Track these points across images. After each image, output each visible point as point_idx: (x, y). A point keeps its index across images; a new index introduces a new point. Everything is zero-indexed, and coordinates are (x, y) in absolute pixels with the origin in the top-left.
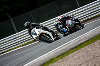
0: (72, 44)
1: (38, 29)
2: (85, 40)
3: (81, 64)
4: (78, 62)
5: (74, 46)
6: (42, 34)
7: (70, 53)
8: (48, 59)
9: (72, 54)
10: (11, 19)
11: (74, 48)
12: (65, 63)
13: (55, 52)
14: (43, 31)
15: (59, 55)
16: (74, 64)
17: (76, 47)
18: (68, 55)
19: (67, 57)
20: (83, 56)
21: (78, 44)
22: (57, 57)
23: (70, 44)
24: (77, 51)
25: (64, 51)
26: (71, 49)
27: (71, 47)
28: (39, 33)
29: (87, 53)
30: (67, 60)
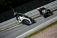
0: (47, 23)
1: (22, 17)
2: (55, 21)
3: (52, 35)
4: (51, 34)
5: (48, 24)
6: (24, 20)
7: (46, 29)
8: (34, 32)
9: (47, 29)
10: (13, 9)
11: (48, 26)
12: (43, 34)
13: (37, 28)
14: (24, 18)
15: (40, 30)
16: (48, 35)
17: (50, 25)
18: (45, 30)
19: (44, 31)
20: (54, 31)
21: (50, 23)
22: (39, 31)
23: (46, 24)
24: (50, 27)
25: (43, 28)
26: (47, 26)
27: (47, 25)
28: (22, 19)
29: (56, 28)
30: (44, 32)
